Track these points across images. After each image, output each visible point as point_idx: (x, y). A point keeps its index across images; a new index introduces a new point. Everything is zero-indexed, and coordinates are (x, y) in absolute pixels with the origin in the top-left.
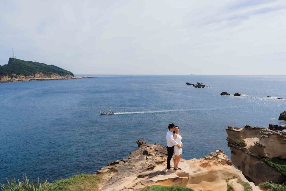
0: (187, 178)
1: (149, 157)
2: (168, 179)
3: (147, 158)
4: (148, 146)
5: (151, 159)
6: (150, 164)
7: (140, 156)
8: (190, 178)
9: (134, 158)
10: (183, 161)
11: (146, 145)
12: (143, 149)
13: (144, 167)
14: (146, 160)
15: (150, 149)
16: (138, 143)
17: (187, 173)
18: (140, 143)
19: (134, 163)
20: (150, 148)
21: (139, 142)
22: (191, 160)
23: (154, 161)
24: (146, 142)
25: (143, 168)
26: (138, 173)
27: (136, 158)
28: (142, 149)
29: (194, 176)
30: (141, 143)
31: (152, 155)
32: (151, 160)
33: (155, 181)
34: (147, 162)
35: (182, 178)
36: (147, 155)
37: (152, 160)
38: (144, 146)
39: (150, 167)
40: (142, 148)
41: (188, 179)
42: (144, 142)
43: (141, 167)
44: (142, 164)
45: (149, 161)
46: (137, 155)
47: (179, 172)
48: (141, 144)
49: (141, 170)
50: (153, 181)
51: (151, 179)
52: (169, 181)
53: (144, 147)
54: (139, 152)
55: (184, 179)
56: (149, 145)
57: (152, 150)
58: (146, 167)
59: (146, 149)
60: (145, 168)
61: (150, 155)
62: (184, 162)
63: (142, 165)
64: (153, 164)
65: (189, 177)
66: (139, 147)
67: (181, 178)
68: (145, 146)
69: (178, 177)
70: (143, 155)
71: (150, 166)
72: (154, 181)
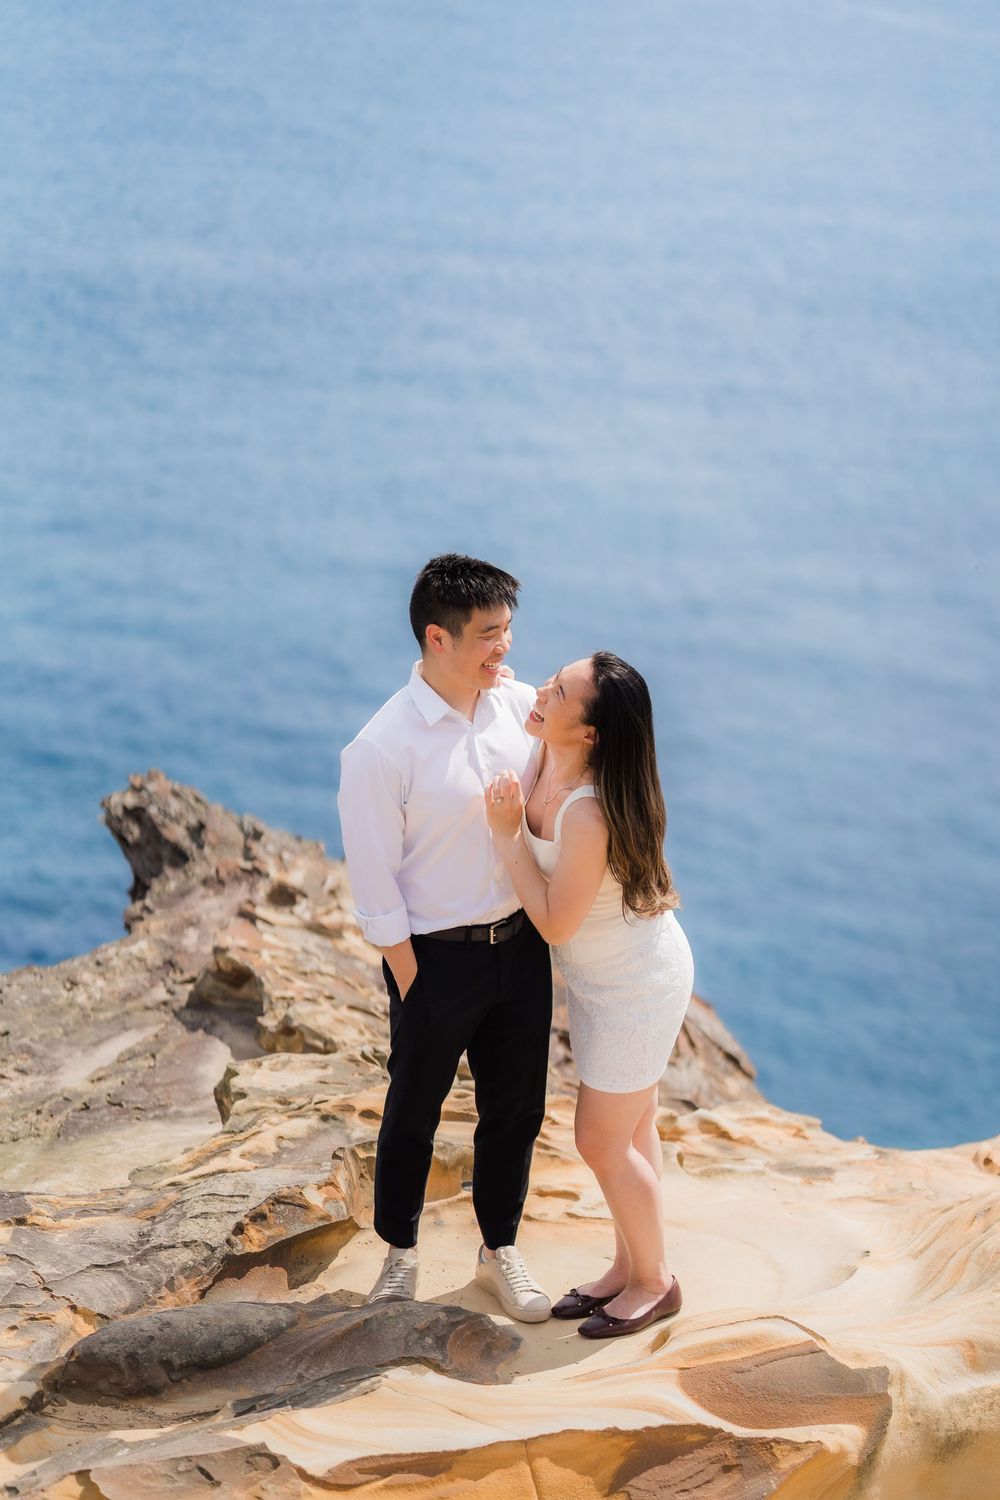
0: (844, 1437)
1: (266, 1076)
2: (527, 1449)
3: (237, 1083)
4: (284, 896)
5: (299, 1112)
6: (270, 1181)
7: (132, 1055)
8: (898, 1440)
9: (29, 1083)
10: (827, 1173)
11: (256, 872)
12: (191, 938)
13: (161, 1234)
14: (218, 1127)
15: (313, 941)
16: (134, 832)
17: (853, 1365)
18: (152, 831)
19: (28, 1151)
20: (318, 929)
21: (136, 814)
22: (959, 1157)
23: (335, 1140)
24: (249, 820)
25: (144, 1249)
26: (63, 1317)
27: (76, 1075)
28: (177, 930)
29: (965, 1424)
30: (177, 834)
31: (329, 1047)
32: (299, 1126)
33: (317, 1466)
34: (223, 1151)
35: (767, 1445)
36: (245, 1041)
37: (313, 1121)
38: (216, 883)
39: (256, 1240)
40: (182, 910)
41: (870, 1458)
42: (224, 826)
43: (121, 1229)
44: (133, 1175)
45: (266, 1140)
46: (88, 1027)
47: (711, 1349)
48: (180, 857)
49: (110, 1280)
50: (276, 1462)
51: (254, 1432)
52: (553, 1474)
53: (212, 907)
54: (122, 984)
55: (796, 1459)
56: (295, 878)
57: (347, 955)
58: (191, 1230)
59: (236, 940)
60: (185, 1257)
61: (292, 1037)
62: (844, 1184)
63: (136, 1197)
64: (314, 1198)
65: (878, 1430)
66: (139, 890)
67: (742, 1444)
68: (239, 894)
69: (695, 1413)
70: (179, 1031)
71: (258, 1217)
72: (297, 1458)
